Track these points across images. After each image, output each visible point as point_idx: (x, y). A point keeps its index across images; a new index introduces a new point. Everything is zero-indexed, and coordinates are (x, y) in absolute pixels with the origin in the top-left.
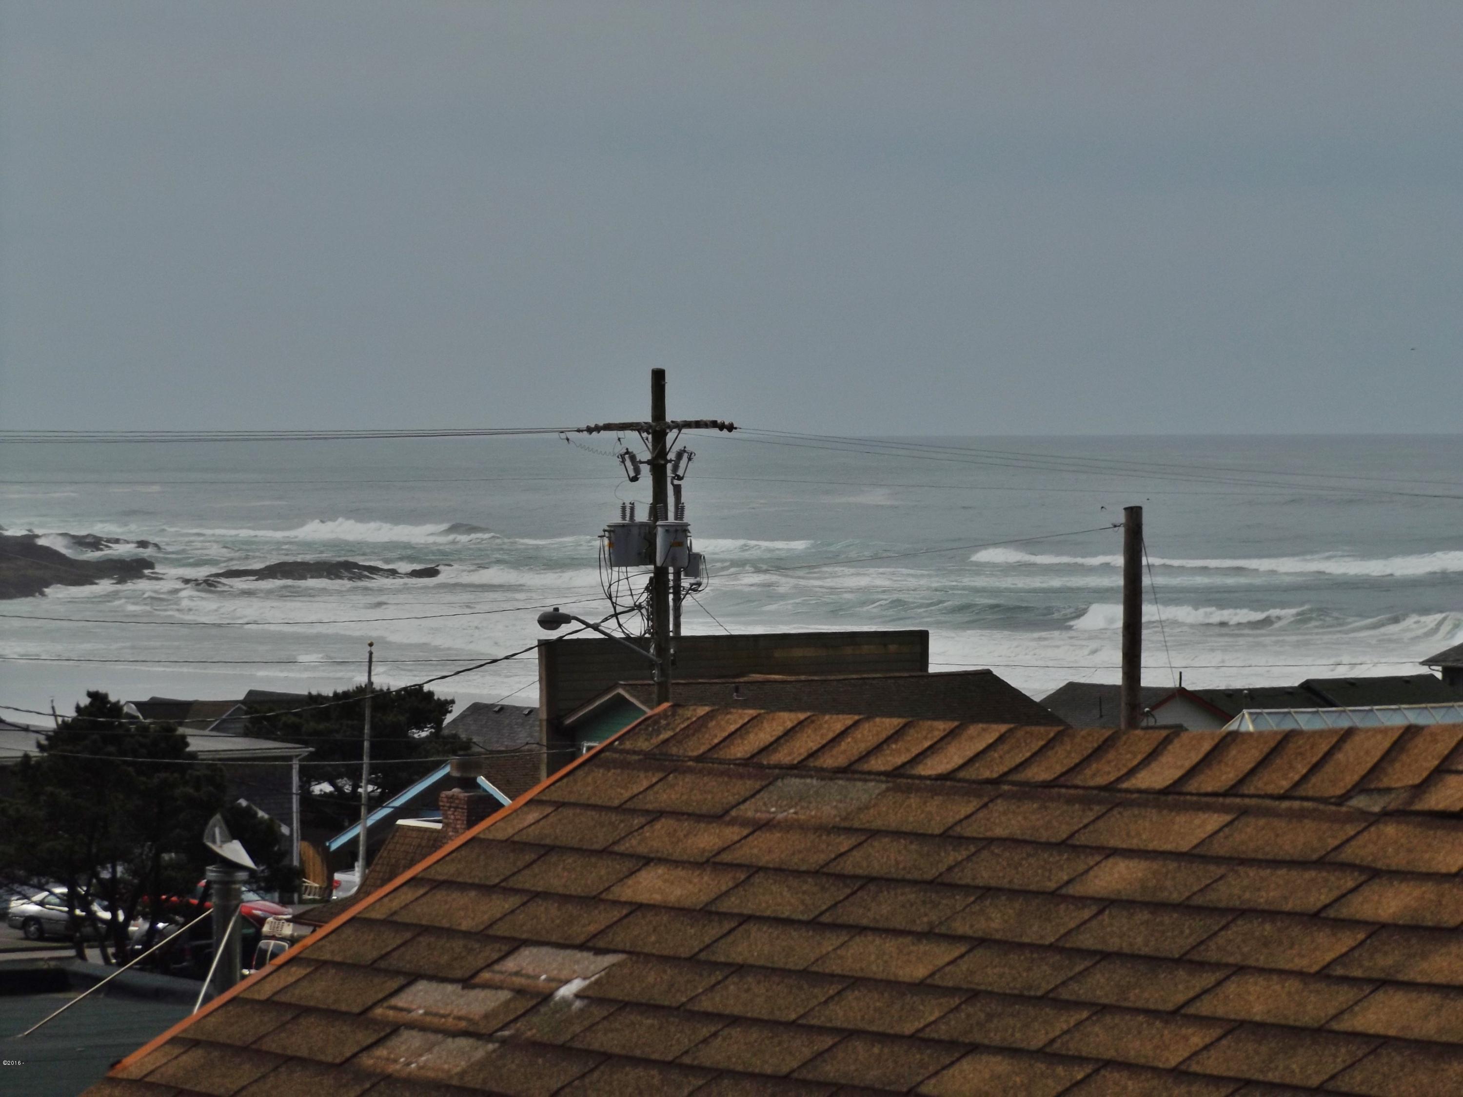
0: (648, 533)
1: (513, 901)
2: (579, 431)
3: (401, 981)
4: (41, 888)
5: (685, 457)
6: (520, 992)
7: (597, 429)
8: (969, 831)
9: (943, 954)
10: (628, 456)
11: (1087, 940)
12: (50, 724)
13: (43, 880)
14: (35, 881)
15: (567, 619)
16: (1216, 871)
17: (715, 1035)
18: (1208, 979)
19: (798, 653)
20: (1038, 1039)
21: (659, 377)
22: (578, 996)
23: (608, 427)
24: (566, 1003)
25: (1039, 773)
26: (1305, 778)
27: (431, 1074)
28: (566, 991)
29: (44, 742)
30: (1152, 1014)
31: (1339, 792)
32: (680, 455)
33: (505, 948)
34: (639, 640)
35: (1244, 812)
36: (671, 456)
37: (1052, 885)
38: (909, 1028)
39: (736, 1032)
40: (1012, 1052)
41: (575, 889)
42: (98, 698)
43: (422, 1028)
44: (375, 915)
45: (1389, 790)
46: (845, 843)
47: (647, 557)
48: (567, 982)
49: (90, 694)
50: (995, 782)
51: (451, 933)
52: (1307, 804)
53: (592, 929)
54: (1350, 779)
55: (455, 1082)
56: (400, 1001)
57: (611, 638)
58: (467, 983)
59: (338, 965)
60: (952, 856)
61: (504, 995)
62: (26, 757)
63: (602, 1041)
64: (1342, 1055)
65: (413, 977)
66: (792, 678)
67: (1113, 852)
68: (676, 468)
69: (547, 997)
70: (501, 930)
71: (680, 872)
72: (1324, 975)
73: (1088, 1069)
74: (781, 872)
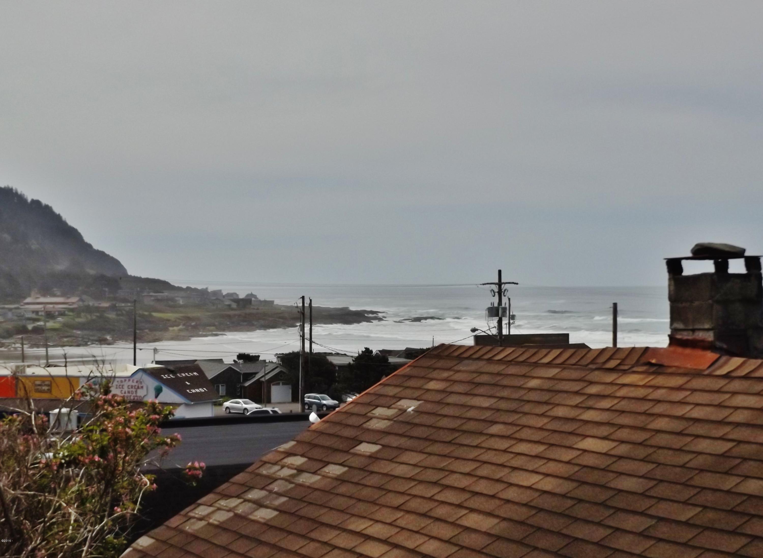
0: (497, 309)
1: (401, 389)
2: (481, 284)
3: (374, 407)
4: (354, 395)
5: (506, 291)
6: (400, 410)
7: (485, 284)
8: (503, 372)
9: (493, 401)
10: (492, 290)
11: (525, 398)
12: (357, 355)
13: (354, 393)
14: (352, 393)
15: (477, 330)
16: (556, 382)
17: (440, 419)
18: (550, 407)
19: (537, 339)
20: (510, 420)
21: (500, 272)
22: (412, 410)
23: (488, 284)
24: (410, 412)
25: (521, 359)
26: (579, 360)
27: (378, 429)
28: (410, 410)
29: (354, 359)
30: (537, 415)
31: (586, 363)
32: (505, 290)
33: (398, 400)
34: (495, 335)
35: (565, 368)
36: (503, 290)
37: (519, 385)
38: (483, 418)
39: (445, 419)
40: (504, 423)
41: (415, 386)
42: (367, 349)
43: (377, 418)
44: (371, 392)
45: (597, 363)
46: (475, 375)
47: (497, 315)
48: (410, 407)
49: (365, 348)
50: (510, 361)
51: (387, 396)
52: (579, 367)
53: (418, 395)
54: (589, 361)
55: (383, 430)
56: (373, 412)
57: (489, 335)
58: (389, 407)
59: (361, 404)
60: (499, 378)
61: (396, 410)
62: (350, 363)
63: (417, 421)
64: (578, 424)
65: (377, 406)
66: (535, 345)
67: (534, 378)
68: (504, 294)
69: (405, 411)
70: (398, 395)
71: (439, 382)
72: (576, 406)
73: (520, 428)
74: (461, 382)
